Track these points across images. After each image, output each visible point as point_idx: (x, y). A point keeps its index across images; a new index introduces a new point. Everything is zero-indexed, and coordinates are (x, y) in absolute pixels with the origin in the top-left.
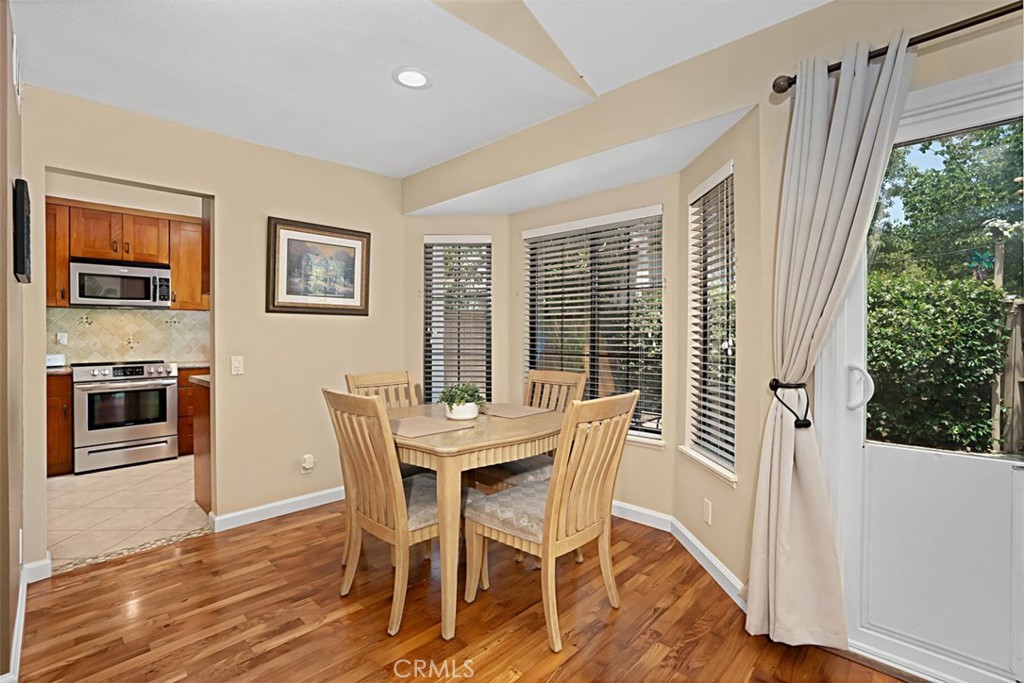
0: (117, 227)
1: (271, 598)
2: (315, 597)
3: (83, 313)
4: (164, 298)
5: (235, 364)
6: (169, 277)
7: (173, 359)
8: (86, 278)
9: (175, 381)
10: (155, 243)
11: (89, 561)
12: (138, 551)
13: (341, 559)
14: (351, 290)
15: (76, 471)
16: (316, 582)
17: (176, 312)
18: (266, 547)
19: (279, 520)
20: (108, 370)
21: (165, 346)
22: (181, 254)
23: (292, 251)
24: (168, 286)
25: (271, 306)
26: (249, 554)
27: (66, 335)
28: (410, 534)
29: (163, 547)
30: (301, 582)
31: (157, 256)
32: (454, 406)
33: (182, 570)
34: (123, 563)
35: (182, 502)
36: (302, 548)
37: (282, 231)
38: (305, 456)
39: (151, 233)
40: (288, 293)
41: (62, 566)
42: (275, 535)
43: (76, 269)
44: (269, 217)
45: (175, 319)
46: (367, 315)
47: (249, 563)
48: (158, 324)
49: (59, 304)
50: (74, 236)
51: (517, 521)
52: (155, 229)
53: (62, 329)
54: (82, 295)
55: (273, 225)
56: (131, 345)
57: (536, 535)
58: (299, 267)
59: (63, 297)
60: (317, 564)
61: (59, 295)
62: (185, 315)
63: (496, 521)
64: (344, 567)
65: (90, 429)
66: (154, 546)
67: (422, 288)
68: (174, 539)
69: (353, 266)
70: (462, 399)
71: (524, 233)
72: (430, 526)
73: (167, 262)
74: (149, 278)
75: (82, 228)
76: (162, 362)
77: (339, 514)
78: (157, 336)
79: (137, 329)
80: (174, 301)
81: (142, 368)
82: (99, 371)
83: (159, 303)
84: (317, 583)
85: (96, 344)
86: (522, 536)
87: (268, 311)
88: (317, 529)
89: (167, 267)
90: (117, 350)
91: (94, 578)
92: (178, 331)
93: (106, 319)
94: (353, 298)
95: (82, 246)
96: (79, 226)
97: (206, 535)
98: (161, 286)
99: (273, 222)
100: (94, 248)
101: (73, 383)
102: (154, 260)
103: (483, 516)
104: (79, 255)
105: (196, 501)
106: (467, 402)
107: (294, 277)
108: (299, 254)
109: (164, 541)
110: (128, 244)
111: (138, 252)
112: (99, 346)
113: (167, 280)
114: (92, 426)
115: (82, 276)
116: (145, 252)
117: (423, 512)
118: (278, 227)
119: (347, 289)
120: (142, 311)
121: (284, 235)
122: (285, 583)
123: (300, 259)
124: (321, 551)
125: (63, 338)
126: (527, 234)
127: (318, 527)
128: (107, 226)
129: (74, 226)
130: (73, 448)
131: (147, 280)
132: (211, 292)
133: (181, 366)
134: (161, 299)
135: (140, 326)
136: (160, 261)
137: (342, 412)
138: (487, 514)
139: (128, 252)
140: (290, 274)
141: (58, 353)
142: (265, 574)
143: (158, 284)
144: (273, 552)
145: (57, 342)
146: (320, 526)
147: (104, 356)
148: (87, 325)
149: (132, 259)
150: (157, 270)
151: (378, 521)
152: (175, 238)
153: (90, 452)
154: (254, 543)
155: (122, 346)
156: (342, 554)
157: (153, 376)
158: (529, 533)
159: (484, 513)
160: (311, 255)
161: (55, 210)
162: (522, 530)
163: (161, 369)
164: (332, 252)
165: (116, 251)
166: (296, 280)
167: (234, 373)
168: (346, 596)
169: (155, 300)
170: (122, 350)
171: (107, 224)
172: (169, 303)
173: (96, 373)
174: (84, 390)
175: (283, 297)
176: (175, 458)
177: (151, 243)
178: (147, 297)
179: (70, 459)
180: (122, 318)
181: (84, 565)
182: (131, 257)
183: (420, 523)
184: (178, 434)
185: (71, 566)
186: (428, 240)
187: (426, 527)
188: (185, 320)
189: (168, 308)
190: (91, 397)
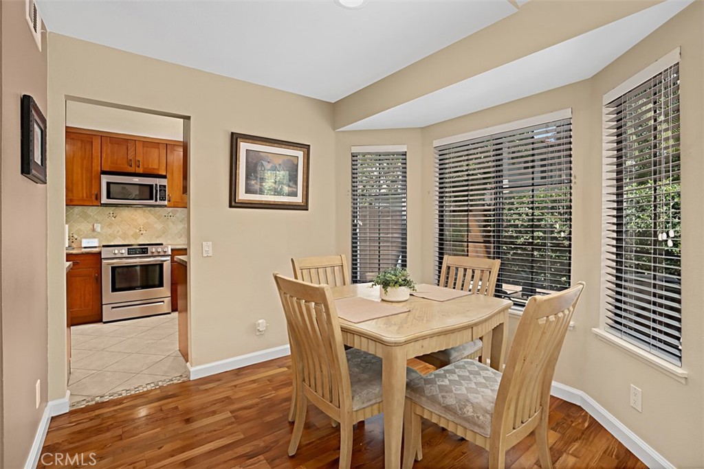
0: (132, 150)
1: (230, 452)
2: (268, 454)
3: (111, 210)
4: (163, 199)
5: (206, 248)
6: (166, 184)
7: (169, 242)
8: (111, 185)
9: (169, 258)
10: (156, 161)
11: (98, 399)
12: (133, 392)
13: (288, 415)
14: (295, 190)
15: (104, 321)
16: (267, 438)
17: (171, 209)
18: (228, 398)
19: (239, 372)
20: (124, 251)
21: (164, 233)
22: (174, 168)
23: (250, 160)
24: (165, 191)
25: (233, 203)
26: (214, 403)
27: (100, 225)
28: (354, 413)
29: (152, 391)
30: (254, 437)
31: (158, 169)
32: (389, 289)
33: (162, 415)
34: (120, 404)
35: (169, 350)
36: (257, 400)
37: (241, 143)
38: (260, 321)
39: (154, 153)
40: (246, 193)
41: (78, 402)
42: (235, 386)
43: (105, 179)
44: (232, 133)
45: (171, 214)
46: (307, 210)
47: (214, 413)
48: (159, 218)
49: (94, 204)
50: (104, 156)
51: (460, 410)
52: (157, 150)
53: (97, 221)
54: (108, 197)
55: (235, 138)
56: (142, 232)
57: (483, 428)
58: (255, 171)
59: (97, 199)
60: (269, 419)
61: (94, 197)
62: (178, 211)
63: (437, 406)
64: (292, 423)
65: (112, 291)
66: (145, 389)
67: (350, 188)
68: (160, 384)
69: (297, 171)
70: (396, 283)
71: (434, 142)
72: (371, 405)
73: (164, 174)
74: (152, 185)
75: (109, 151)
76: (162, 244)
77: (286, 369)
78: (159, 226)
79: (146, 221)
80: (169, 201)
81: (147, 248)
82: (119, 251)
83: (159, 202)
84: (269, 438)
85: (118, 231)
86: (467, 425)
87: (231, 206)
88: (268, 383)
89: (165, 177)
90: (132, 236)
91: (98, 416)
92: (173, 222)
93: (126, 213)
94: (297, 196)
95: (109, 162)
96: (107, 149)
97: (184, 382)
98: (160, 190)
99: (234, 136)
100: (117, 164)
101: (101, 259)
102: (156, 172)
103: (424, 399)
104: (107, 169)
105: (179, 350)
106: (400, 286)
107: (251, 180)
108: (254, 162)
109: (152, 385)
110: (139, 161)
111: (145, 167)
112: (121, 233)
113: (165, 186)
114: (114, 290)
115: (108, 184)
116: (150, 167)
117: (365, 392)
118: (239, 140)
119: (291, 189)
120: (149, 208)
121: (244, 146)
122: (242, 436)
123: (256, 165)
124: (272, 405)
125: (98, 228)
126: (436, 143)
127: (268, 380)
128: (126, 150)
129: (104, 150)
130: (102, 305)
131: (151, 186)
132: (188, 193)
133: (174, 247)
134: (160, 200)
135: (147, 219)
136: (160, 173)
137: (291, 297)
138: (427, 397)
139: (139, 167)
140: (247, 178)
141: (94, 237)
142: (226, 426)
143: (158, 189)
144: (233, 403)
145: (94, 230)
146: (270, 379)
147: (124, 239)
148: (113, 218)
149: (141, 172)
150: (158, 179)
151: (323, 396)
152: (170, 158)
153: (113, 308)
154: (220, 393)
155: (136, 233)
156: (289, 409)
157: (154, 254)
158: (475, 424)
159: (424, 396)
160: (264, 162)
161: (92, 138)
162: (467, 420)
163: (160, 250)
164: (280, 161)
165: (131, 166)
166: (253, 182)
167: (205, 255)
168: (293, 457)
169: (156, 200)
170: (135, 236)
171: (125, 147)
172: (166, 203)
173: (116, 252)
174: (109, 264)
175: (242, 196)
176: (169, 313)
177: (154, 160)
178: (152, 199)
179: (100, 312)
180: (136, 213)
181: (94, 403)
182: (140, 171)
183: (363, 403)
184: (172, 296)
185: (84, 402)
186: (355, 150)
187: (368, 406)
188: (177, 215)
189: (165, 206)
190: (114, 269)
